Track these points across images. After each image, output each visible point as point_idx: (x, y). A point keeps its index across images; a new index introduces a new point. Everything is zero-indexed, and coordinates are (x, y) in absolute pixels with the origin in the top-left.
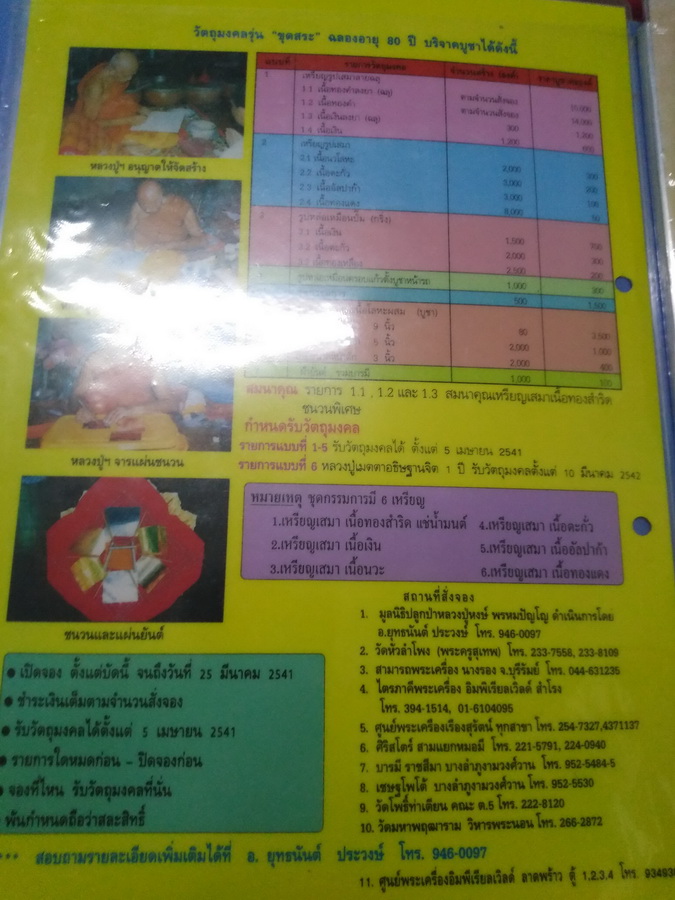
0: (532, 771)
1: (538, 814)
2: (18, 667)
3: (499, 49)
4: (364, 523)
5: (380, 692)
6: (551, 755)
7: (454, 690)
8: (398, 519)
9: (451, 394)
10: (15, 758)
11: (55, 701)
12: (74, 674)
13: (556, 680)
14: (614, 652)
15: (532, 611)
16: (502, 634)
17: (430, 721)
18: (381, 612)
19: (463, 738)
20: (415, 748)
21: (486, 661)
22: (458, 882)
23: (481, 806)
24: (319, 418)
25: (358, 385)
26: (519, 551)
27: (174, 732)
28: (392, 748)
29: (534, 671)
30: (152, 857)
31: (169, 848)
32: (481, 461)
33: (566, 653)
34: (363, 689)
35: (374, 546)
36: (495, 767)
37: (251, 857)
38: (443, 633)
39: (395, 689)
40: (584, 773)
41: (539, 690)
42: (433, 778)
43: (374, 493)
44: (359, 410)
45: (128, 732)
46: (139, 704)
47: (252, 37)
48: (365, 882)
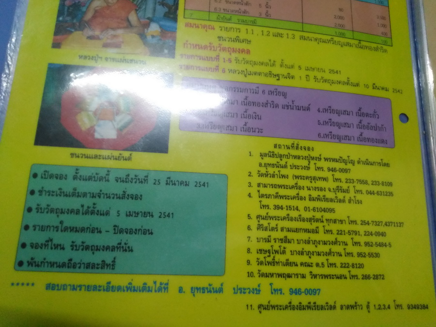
0: (346, 247)
1: (349, 271)
2: (40, 172)
4: (252, 104)
5: (260, 197)
6: (357, 239)
7: (301, 199)
8: (271, 103)
9: (302, 38)
10: (34, 226)
11: (62, 193)
12: (75, 178)
13: (359, 197)
14: (390, 184)
15: (346, 158)
16: (329, 170)
17: (288, 215)
18: (261, 153)
19: (306, 225)
20: (279, 229)
21: (320, 184)
22: (304, 309)
23: (317, 265)
24: (226, 44)
25: (250, 28)
26: (339, 125)
27: (137, 214)
28: (266, 229)
29: (347, 191)
30: (119, 289)
31: (130, 284)
32: (319, 75)
33: (364, 182)
34: (250, 195)
35: (257, 117)
36: (325, 243)
37: (181, 290)
38: (296, 167)
39: (268, 196)
40: (374, 250)
41: (350, 202)
42: (289, 247)
43: (258, 87)
44: (250, 41)
45: (107, 213)
46: (115, 197)
48: (249, 307)
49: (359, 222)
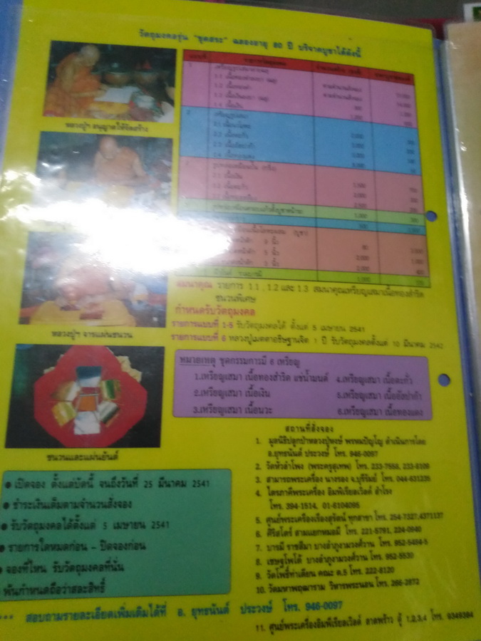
0: (373, 549)
1: (377, 578)
2: (13, 481)
3: (349, 54)
4: (259, 378)
5: (270, 495)
6: (385, 537)
7: (320, 493)
8: (282, 375)
9: (318, 289)
10: (11, 547)
11: (40, 505)
12: (54, 485)
13: (388, 485)
14: (426, 466)
15: (372, 438)
16: (353, 454)
17: (304, 515)
18: (270, 440)
19: (325, 526)
20: (294, 534)
21: (341, 473)
22: (323, 626)
23: (339, 573)
24: (226, 305)
25: (254, 282)
26: (362, 397)
27: (126, 525)
28: (277, 534)
29: (373, 479)
30: (110, 615)
31: (123, 608)
32: (338, 335)
33: (394, 466)
34: (258, 494)
35: (265, 394)
36: (347, 546)
37: (180, 613)
38: (312, 454)
39: (280, 493)
40: (407, 549)
41: (377, 492)
42: (306, 554)
43: (265, 357)
44: (254, 299)
45: (93, 526)
46: (101, 506)
47: (180, 38)
48: (260, 628)
49: (388, 517)
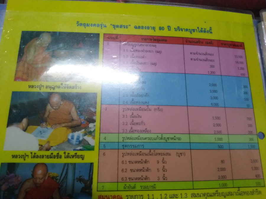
3: (205, 32)
9: (193, 195)
25: (151, 193)
47: (101, 27)
